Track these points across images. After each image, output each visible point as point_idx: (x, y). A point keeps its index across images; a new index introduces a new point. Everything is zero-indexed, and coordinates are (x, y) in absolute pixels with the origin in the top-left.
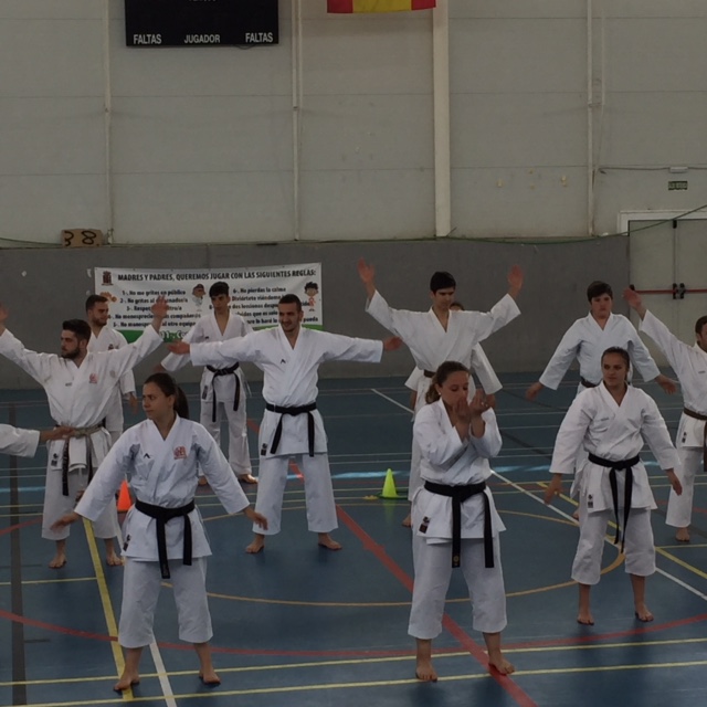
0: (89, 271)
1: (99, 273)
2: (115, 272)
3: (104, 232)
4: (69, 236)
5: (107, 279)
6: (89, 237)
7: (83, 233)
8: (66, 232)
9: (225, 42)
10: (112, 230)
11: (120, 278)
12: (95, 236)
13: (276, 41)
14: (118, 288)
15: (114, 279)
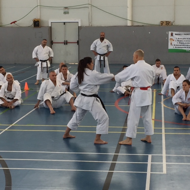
0: (167, 32)
1: (170, 33)
2: (174, 33)
3: (172, 22)
4: (162, 23)
5: (172, 35)
6: (168, 23)
7: (166, 22)
8: (162, 22)
10: (174, 21)
11: (176, 34)
12: (169, 23)
14: (175, 37)
15: (174, 35)
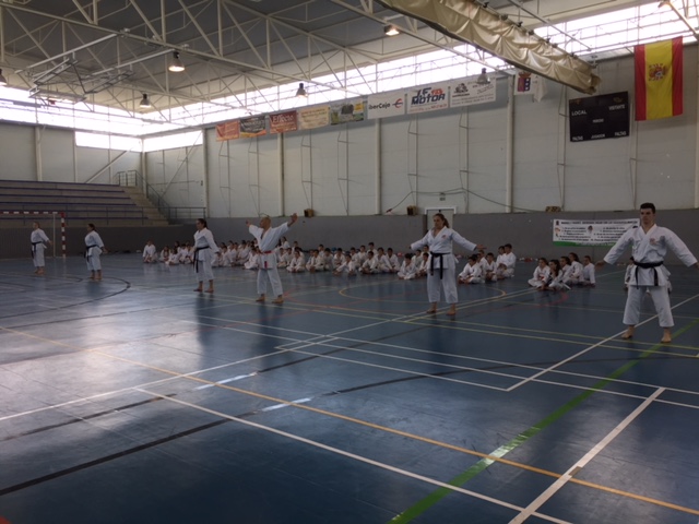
0: (552, 220)
1: (555, 221)
2: (560, 221)
5: (557, 223)
7: (553, 208)
8: (548, 207)
9: (607, 137)
10: (563, 206)
11: (563, 223)
12: (557, 208)
13: (628, 134)
14: (561, 226)
15: (560, 224)
